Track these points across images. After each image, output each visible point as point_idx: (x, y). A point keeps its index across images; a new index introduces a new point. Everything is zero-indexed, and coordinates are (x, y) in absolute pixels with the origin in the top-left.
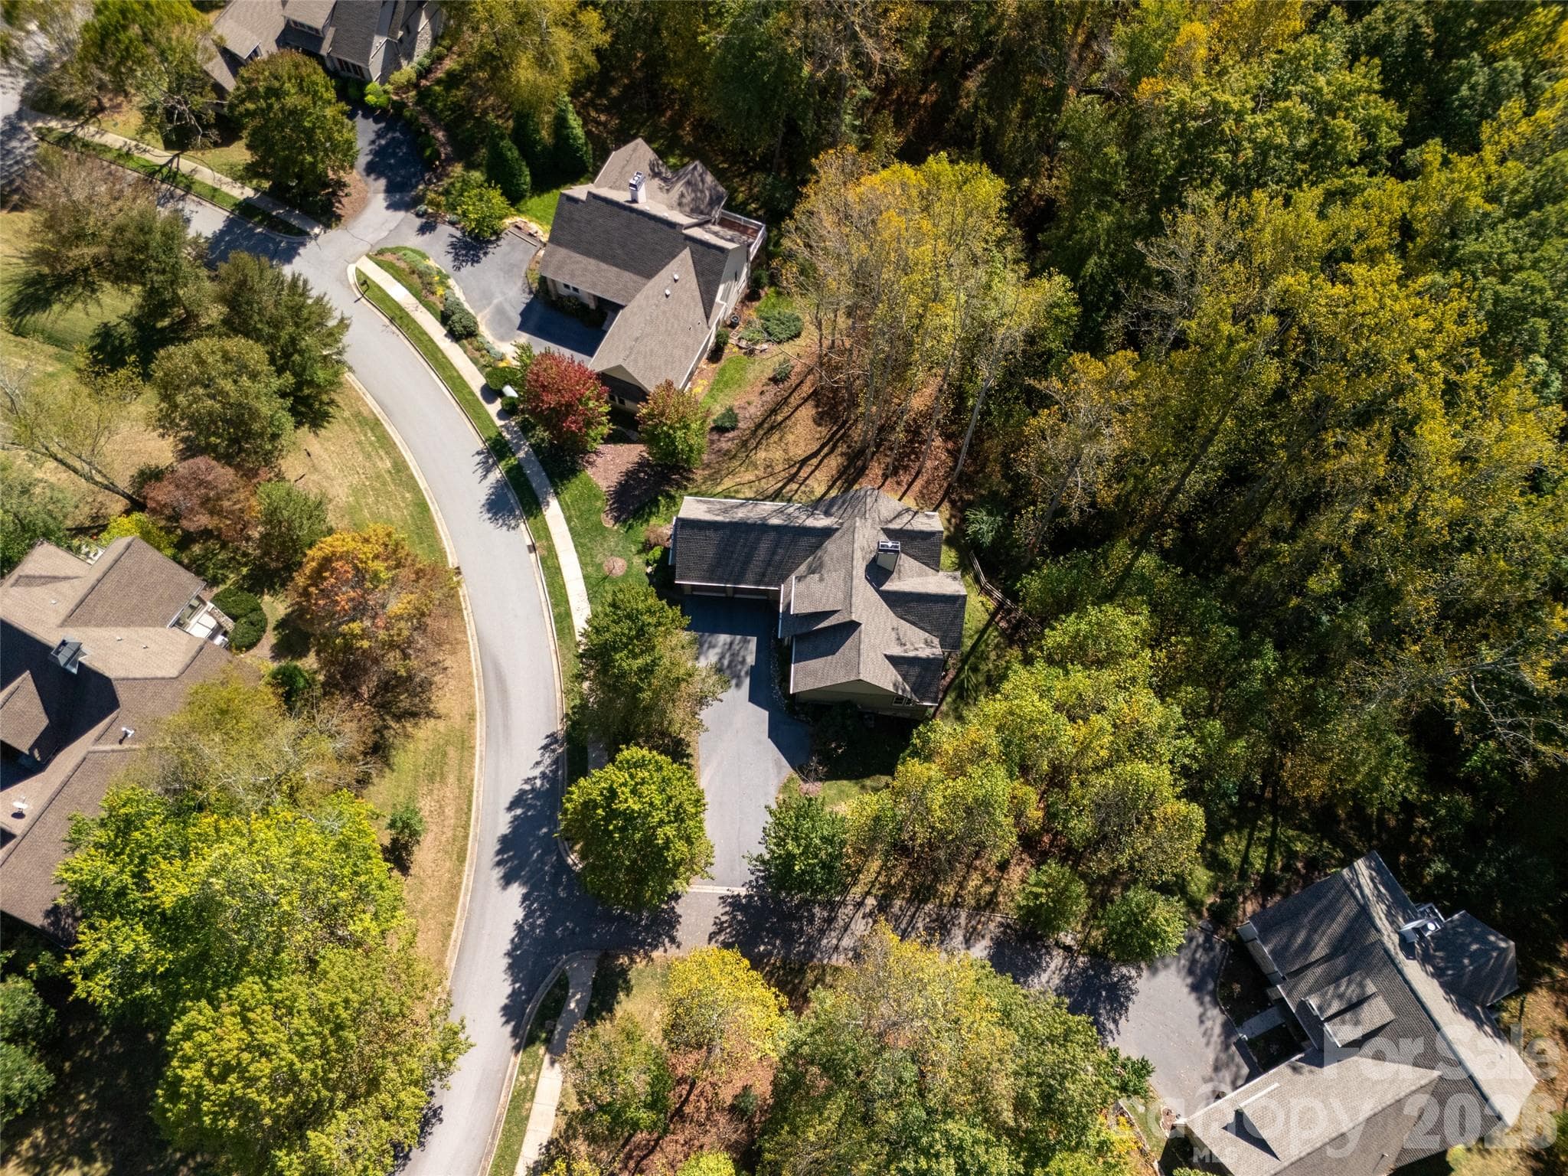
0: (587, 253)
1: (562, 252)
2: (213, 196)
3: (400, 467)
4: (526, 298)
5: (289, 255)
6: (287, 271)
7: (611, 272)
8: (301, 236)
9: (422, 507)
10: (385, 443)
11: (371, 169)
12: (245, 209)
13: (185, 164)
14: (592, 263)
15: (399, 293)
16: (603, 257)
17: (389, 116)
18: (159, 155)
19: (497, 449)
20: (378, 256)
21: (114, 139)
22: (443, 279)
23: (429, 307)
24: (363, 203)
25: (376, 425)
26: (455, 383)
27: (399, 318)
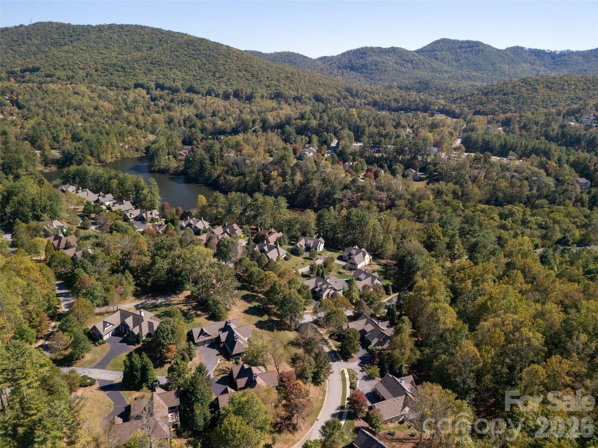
0: (386, 387)
1: (381, 384)
2: (330, 347)
3: (323, 400)
4: (370, 391)
5: (333, 361)
6: (331, 363)
7: (388, 392)
8: (338, 360)
9: (321, 407)
10: (324, 395)
11: (360, 358)
12: (333, 352)
13: (329, 341)
14: (385, 389)
15: (347, 376)
16: (388, 389)
17: (371, 352)
18: (326, 337)
19: (342, 407)
20: (349, 370)
21: (322, 332)
22: (357, 379)
23: (350, 381)
24: (354, 362)
25: (325, 392)
26: (344, 394)
27: (344, 380)
